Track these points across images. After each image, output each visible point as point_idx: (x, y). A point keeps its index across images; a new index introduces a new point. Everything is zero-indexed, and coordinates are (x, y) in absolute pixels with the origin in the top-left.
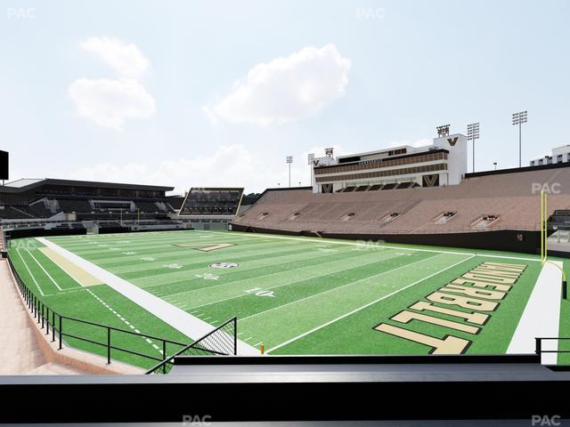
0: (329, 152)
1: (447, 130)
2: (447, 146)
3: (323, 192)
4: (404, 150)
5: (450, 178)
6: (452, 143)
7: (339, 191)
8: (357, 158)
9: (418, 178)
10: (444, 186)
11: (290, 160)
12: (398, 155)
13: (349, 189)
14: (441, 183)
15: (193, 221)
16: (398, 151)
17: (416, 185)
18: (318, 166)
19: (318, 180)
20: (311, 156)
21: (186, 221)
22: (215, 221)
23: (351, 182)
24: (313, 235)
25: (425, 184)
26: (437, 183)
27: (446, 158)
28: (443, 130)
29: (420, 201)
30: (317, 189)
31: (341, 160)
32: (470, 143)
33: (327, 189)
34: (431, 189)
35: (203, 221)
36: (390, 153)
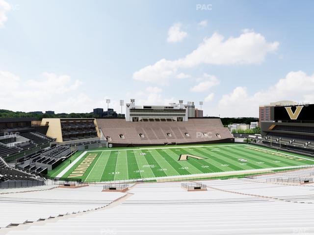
0: (133, 101)
1: (182, 102)
2: (184, 108)
3: (133, 121)
4: (172, 107)
5: (186, 119)
6: (186, 108)
7: (141, 120)
8: (150, 107)
9: (175, 118)
10: (185, 122)
12: (169, 109)
13: (146, 120)
14: (183, 120)
15: (77, 144)
16: (169, 107)
17: (174, 120)
19: (131, 115)
21: (71, 145)
22: (92, 143)
23: (145, 117)
25: (178, 120)
26: (182, 120)
27: (185, 112)
31: (144, 107)
33: (135, 120)
34: (180, 122)
35: (85, 143)
36: (166, 107)
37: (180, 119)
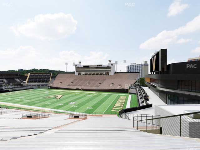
0: (80, 63)
1: (111, 61)
2: (110, 66)
3: (78, 75)
4: (101, 66)
5: (112, 73)
6: (112, 65)
7: (83, 75)
8: (89, 66)
10: (110, 75)
11: (67, 64)
12: (99, 67)
13: (86, 74)
15: (33, 85)
17: (104, 74)
18: (77, 67)
19: (76, 71)
20: (74, 63)
21: (30, 85)
22: (42, 85)
23: (87, 73)
24: (80, 90)
25: (106, 75)
26: (109, 75)
27: (111, 69)
28: (110, 61)
29: (106, 79)
30: (76, 74)
31: (84, 66)
32: (115, 65)
33: (79, 74)
34: (107, 76)
35: (37, 85)
36: (98, 66)
37: (108, 74)
